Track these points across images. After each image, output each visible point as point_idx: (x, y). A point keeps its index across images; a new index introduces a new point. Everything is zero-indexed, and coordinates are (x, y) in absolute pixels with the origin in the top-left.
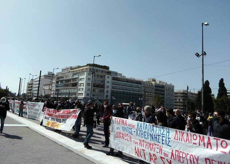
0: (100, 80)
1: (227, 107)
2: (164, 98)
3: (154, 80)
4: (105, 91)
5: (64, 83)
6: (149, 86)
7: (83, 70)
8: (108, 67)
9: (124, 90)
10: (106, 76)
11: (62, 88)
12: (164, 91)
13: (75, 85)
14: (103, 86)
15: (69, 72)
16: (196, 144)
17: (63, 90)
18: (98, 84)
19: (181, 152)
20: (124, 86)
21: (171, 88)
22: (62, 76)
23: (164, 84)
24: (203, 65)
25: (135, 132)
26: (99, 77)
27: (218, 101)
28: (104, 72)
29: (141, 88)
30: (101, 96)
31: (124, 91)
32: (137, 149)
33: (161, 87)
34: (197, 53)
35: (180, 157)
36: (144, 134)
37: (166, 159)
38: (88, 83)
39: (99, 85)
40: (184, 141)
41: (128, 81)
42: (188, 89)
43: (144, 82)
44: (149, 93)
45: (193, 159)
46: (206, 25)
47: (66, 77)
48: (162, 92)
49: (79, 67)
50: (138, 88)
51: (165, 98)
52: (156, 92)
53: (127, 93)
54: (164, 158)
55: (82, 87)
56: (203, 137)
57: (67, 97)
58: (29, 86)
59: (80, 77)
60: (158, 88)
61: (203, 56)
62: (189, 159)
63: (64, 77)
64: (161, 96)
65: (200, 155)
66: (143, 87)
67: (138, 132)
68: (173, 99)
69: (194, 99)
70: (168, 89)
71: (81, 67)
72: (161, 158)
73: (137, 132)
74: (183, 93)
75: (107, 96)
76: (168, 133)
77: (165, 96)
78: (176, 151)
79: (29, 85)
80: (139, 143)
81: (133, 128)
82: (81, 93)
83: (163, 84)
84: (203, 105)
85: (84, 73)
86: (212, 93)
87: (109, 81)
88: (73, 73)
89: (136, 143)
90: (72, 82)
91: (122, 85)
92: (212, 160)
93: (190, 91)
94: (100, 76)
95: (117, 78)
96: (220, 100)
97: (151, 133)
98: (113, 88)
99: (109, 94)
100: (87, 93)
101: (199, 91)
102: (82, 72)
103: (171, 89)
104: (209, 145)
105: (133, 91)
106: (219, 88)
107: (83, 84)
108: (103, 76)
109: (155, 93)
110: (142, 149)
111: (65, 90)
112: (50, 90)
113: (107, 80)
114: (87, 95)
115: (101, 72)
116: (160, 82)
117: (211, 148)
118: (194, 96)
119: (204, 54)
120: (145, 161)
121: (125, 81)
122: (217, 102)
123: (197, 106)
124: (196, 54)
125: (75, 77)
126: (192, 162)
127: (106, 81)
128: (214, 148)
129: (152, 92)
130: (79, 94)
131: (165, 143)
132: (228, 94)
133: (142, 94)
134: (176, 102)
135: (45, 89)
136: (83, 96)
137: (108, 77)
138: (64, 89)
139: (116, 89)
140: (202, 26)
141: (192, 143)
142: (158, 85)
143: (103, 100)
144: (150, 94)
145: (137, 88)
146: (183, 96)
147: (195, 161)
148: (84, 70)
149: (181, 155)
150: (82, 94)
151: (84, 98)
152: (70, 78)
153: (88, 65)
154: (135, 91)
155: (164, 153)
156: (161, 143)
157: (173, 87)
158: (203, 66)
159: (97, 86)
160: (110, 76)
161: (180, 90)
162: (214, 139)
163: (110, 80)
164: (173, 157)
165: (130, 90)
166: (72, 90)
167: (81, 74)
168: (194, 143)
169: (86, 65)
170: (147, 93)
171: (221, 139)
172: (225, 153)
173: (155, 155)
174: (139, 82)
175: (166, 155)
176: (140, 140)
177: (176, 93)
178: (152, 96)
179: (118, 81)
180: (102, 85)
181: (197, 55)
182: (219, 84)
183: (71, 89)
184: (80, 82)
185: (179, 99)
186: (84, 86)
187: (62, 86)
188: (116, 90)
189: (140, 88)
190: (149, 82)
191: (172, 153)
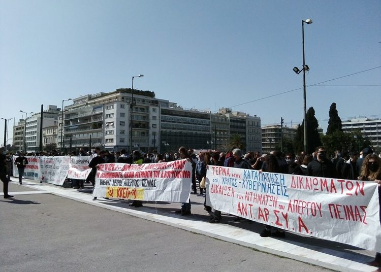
0: (141, 115)
1: (342, 146)
2: (245, 139)
3: (229, 111)
4: (151, 132)
5: (79, 123)
6: (220, 121)
7: (110, 99)
8: (153, 92)
9: (181, 129)
10: (151, 108)
11: (76, 132)
12: (245, 128)
13: (99, 125)
14: (146, 126)
15: (87, 104)
16: (318, 190)
17: (77, 136)
18: (138, 122)
19: (301, 201)
20: (181, 123)
21: (256, 122)
22: (74, 112)
23: (245, 116)
24: (305, 85)
25: (240, 183)
26: (139, 110)
27: (329, 138)
28: (147, 101)
29: (209, 125)
30: (145, 141)
31: (181, 132)
32: (241, 205)
33: (239, 122)
34: (296, 68)
35: (299, 207)
36: (252, 185)
37: (281, 213)
38: (121, 122)
39: (140, 124)
40: (304, 188)
41: (187, 114)
42: (282, 123)
43: (213, 116)
44: (222, 133)
45: (315, 207)
46: (308, 23)
47: (83, 113)
48: (242, 130)
49: (103, 95)
50: (205, 125)
51: (247, 139)
52: (233, 129)
53: (186, 135)
54: (279, 212)
55: (111, 128)
56: (326, 181)
57: (86, 146)
58: (17, 131)
59: (107, 112)
60: (236, 124)
61: (304, 71)
62: (310, 207)
63: (79, 113)
64: (241, 136)
65: (323, 202)
66: (212, 122)
67: (245, 183)
68: (259, 139)
69: (291, 138)
70: (251, 124)
71: (107, 95)
72: (275, 211)
73: (243, 183)
74: (275, 130)
75: (154, 141)
76: (282, 181)
77: (247, 136)
78: (295, 200)
79: (17, 129)
80: (244, 197)
81: (238, 179)
82: (110, 139)
83: (243, 116)
84: (306, 145)
85: (113, 106)
86: (320, 127)
87: (156, 117)
88: (93, 105)
89: (241, 197)
90: (93, 121)
91: (178, 122)
92: (337, 205)
93: (286, 126)
94: (141, 109)
95: (169, 111)
96: (331, 137)
97: (263, 182)
98: (162, 127)
99: (157, 138)
100: (121, 137)
101: (299, 125)
102: (110, 103)
103: (256, 124)
104: (333, 189)
105: (196, 130)
106: (329, 117)
107: (112, 124)
108: (144, 108)
109: (232, 132)
110: (249, 205)
111: (81, 135)
112: (55, 135)
113: (152, 114)
114: (121, 141)
115: (141, 102)
116: (238, 113)
117: (336, 192)
118: (292, 132)
119: (306, 68)
120: (251, 219)
121: (182, 114)
122: (327, 140)
123: (297, 148)
124: (293, 70)
125: (98, 112)
126: (314, 211)
127: (151, 117)
128: (339, 191)
129: (226, 130)
130: (107, 140)
131: (281, 193)
132: (343, 128)
133: (211, 135)
134: (264, 145)
135: (46, 135)
136: (114, 144)
137: (154, 110)
138: (79, 134)
139: (168, 128)
140: (303, 25)
141: (313, 189)
142: (235, 119)
143: (147, 148)
144: (224, 133)
145: (202, 126)
146: (275, 135)
147: (317, 209)
148: (112, 100)
149: (301, 205)
150: (112, 139)
151: (115, 147)
152: (90, 114)
153: (118, 91)
154: (198, 130)
155: (279, 205)
156: (276, 193)
157: (259, 120)
158: (305, 87)
159: (137, 126)
160: (157, 108)
161: (271, 125)
162: (338, 181)
163: (157, 114)
164: (290, 208)
165: (191, 130)
166: (94, 134)
167: (108, 107)
168: (315, 189)
169: (115, 90)
170: (218, 133)
171: (346, 180)
172: (351, 195)
173: (266, 209)
174: (205, 116)
175: (281, 207)
176: (247, 193)
177: (264, 130)
178: (226, 136)
179: (171, 116)
180: (144, 123)
181: (296, 69)
182: (330, 112)
183: (92, 132)
184: (107, 120)
185: (270, 140)
186: (114, 127)
187: (77, 129)
188: (168, 130)
189: (207, 125)
190: (221, 114)
191: (290, 205)
